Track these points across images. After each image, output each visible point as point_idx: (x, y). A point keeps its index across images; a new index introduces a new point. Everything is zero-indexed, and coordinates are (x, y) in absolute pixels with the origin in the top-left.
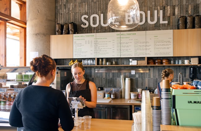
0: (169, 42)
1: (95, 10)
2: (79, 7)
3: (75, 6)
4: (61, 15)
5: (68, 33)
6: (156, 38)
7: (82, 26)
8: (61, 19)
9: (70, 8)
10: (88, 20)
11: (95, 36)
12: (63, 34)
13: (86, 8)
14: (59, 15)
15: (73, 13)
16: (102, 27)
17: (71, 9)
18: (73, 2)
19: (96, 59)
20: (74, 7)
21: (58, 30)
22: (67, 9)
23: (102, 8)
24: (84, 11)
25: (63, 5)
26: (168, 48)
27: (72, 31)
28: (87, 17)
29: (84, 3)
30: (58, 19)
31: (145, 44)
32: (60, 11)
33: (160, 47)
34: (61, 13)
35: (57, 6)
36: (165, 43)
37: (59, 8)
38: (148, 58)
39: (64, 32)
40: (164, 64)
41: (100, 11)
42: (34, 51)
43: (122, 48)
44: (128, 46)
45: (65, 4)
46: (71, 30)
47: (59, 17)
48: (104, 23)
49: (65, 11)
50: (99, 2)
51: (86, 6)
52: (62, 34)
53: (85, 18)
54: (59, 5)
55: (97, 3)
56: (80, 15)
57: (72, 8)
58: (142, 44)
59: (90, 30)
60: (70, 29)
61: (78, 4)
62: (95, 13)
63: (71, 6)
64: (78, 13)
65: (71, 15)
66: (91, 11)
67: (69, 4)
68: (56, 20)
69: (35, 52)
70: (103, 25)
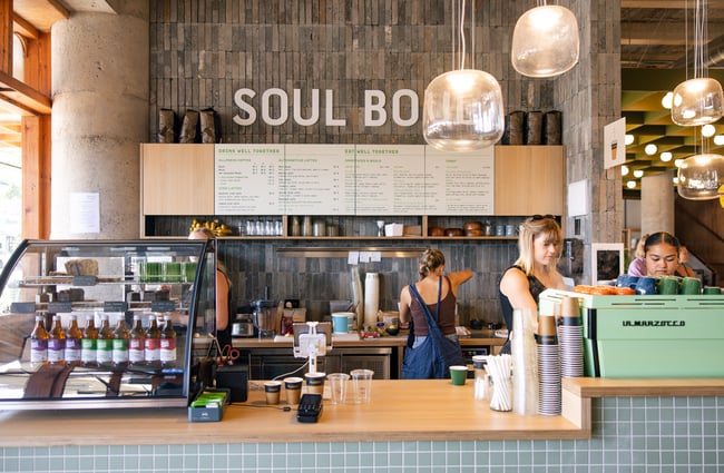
0: (484, 176)
1: (276, 77)
2: (228, 63)
3: (215, 58)
4: (167, 84)
5: (198, 140)
6: (450, 164)
7: (237, 119)
8: (167, 94)
9: (198, 64)
10: (255, 102)
11: (282, 152)
12: (182, 140)
13: (248, 68)
14: (160, 81)
15: (209, 81)
16: (296, 127)
17: (201, 67)
18: (208, 48)
19: (285, 220)
20: (209, 61)
21: (165, 129)
22: (188, 67)
23: (296, 71)
24: (243, 77)
25: (174, 53)
26: (482, 193)
27: (210, 134)
28: (251, 94)
29: (242, 54)
30: (160, 94)
31: (422, 181)
32: (167, 69)
33: (461, 189)
34: (167, 76)
35: (156, 56)
36: (476, 181)
37: (161, 60)
38: (429, 217)
39: (183, 134)
40: (470, 236)
41: (290, 81)
43: (361, 190)
44: (375, 185)
45: (181, 49)
46: (206, 130)
47: (160, 88)
48: (304, 116)
49: (181, 70)
50: (289, 54)
51: (250, 61)
52: (176, 140)
53: (245, 98)
54: (161, 51)
55: (283, 55)
56: (229, 87)
57: (205, 63)
59: (259, 133)
60: (203, 129)
61: (222, 54)
62: (276, 83)
63: (201, 58)
64: (222, 82)
65: (202, 85)
66: (262, 77)
67: (194, 53)
68: (153, 97)
69: (85, 194)
70: (299, 120)
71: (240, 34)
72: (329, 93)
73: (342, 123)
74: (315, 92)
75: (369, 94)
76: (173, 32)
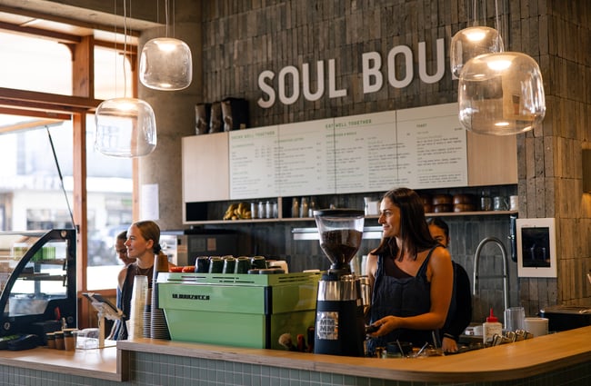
0: (456, 140)
1: (290, 55)
2: (254, 48)
3: (245, 45)
4: (214, 77)
5: (220, 129)
6: (421, 129)
7: (261, 103)
8: (214, 86)
9: (233, 54)
10: (273, 83)
11: (276, 133)
12: (211, 131)
13: (268, 51)
14: (209, 75)
15: (242, 68)
16: (306, 102)
17: (235, 57)
18: (240, 37)
19: (280, 201)
20: (241, 49)
21: (199, 121)
22: (227, 57)
23: (305, 45)
24: (265, 60)
25: (218, 47)
26: (454, 161)
27: (228, 122)
28: (270, 75)
29: (264, 37)
30: (209, 87)
31: (393, 151)
32: (213, 64)
33: (432, 157)
34: (214, 70)
35: (206, 52)
36: (446, 146)
37: (209, 56)
39: (211, 125)
40: (457, 211)
41: (301, 56)
42: (149, 183)
43: (340, 166)
44: (352, 160)
45: (222, 42)
46: (226, 118)
47: (209, 81)
48: (312, 91)
49: (222, 62)
50: (300, 28)
51: (270, 43)
52: (207, 132)
53: (267, 80)
54: (209, 48)
55: (295, 31)
56: (255, 73)
57: (239, 52)
58: (387, 152)
59: (279, 115)
60: (224, 117)
61: (250, 40)
62: (290, 61)
63: (235, 47)
64: (251, 67)
65: (237, 74)
66: (280, 57)
67: (231, 44)
68: (205, 91)
69: (152, 186)
70: (309, 96)
71: (262, 17)
72: (332, 63)
73: (343, 93)
74: (320, 64)
75: (366, 57)
76: (217, 27)
